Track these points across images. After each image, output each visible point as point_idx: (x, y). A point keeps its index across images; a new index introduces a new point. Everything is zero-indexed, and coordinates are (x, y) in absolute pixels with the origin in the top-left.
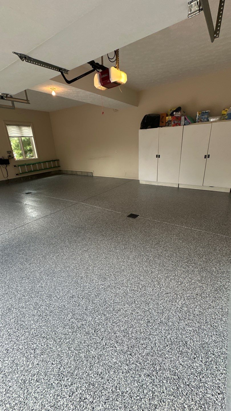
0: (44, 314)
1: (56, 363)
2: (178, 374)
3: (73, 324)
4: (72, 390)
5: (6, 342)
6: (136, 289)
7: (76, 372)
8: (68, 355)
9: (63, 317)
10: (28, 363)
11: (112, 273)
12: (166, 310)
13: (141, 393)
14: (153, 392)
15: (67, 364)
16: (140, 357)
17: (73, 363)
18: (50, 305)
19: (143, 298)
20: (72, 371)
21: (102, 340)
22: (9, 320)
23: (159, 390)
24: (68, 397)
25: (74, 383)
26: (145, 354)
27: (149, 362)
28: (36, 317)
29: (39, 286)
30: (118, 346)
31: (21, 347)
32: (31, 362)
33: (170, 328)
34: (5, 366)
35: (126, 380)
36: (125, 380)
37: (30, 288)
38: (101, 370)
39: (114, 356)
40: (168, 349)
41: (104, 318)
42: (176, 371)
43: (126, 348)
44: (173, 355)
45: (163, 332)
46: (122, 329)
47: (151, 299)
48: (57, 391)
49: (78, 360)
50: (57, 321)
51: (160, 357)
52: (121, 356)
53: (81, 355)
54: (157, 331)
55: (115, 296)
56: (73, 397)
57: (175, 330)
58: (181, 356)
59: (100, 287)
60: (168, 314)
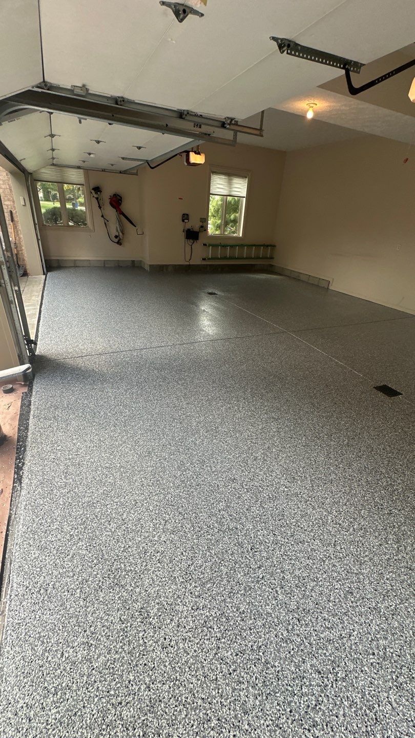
0: (189, 483)
1: (187, 556)
2: (376, 712)
3: (223, 520)
4: (198, 604)
5: (137, 492)
6: (346, 525)
7: (209, 585)
8: (204, 556)
9: (212, 502)
10: (155, 533)
11: (309, 476)
12: (394, 594)
13: (297, 686)
14: (318, 701)
15: (201, 566)
16: (314, 635)
17: (208, 571)
18: (200, 474)
19: (353, 548)
20: (204, 581)
21: (259, 568)
22: (146, 465)
23: (331, 708)
24: (190, 609)
25: (202, 598)
26: (325, 637)
27: (327, 654)
28: (178, 482)
29: (192, 441)
30: (281, 593)
31: (151, 508)
32: (159, 534)
33: (391, 630)
34: (129, 519)
35: (279, 651)
36: (276, 649)
37: (180, 437)
38: (245, 608)
39: (270, 602)
40: (374, 661)
41: (272, 539)
42: (376, 706)
43: (293, 606)
44: (379, 678)
45: (374, 628)
46: (297, 573)
47: (371, 559)
48: (179, 591)
49: (215, 572)
50: (202, 501)
51: (352, 661)
52: (281, 610)
53: (222, 567)
54: (362, 617)
55: (302, 516)
56: (196, 613)
57: (401, 640)
58: (397, 692)
59: (281, 488)
60: (396, 604)
